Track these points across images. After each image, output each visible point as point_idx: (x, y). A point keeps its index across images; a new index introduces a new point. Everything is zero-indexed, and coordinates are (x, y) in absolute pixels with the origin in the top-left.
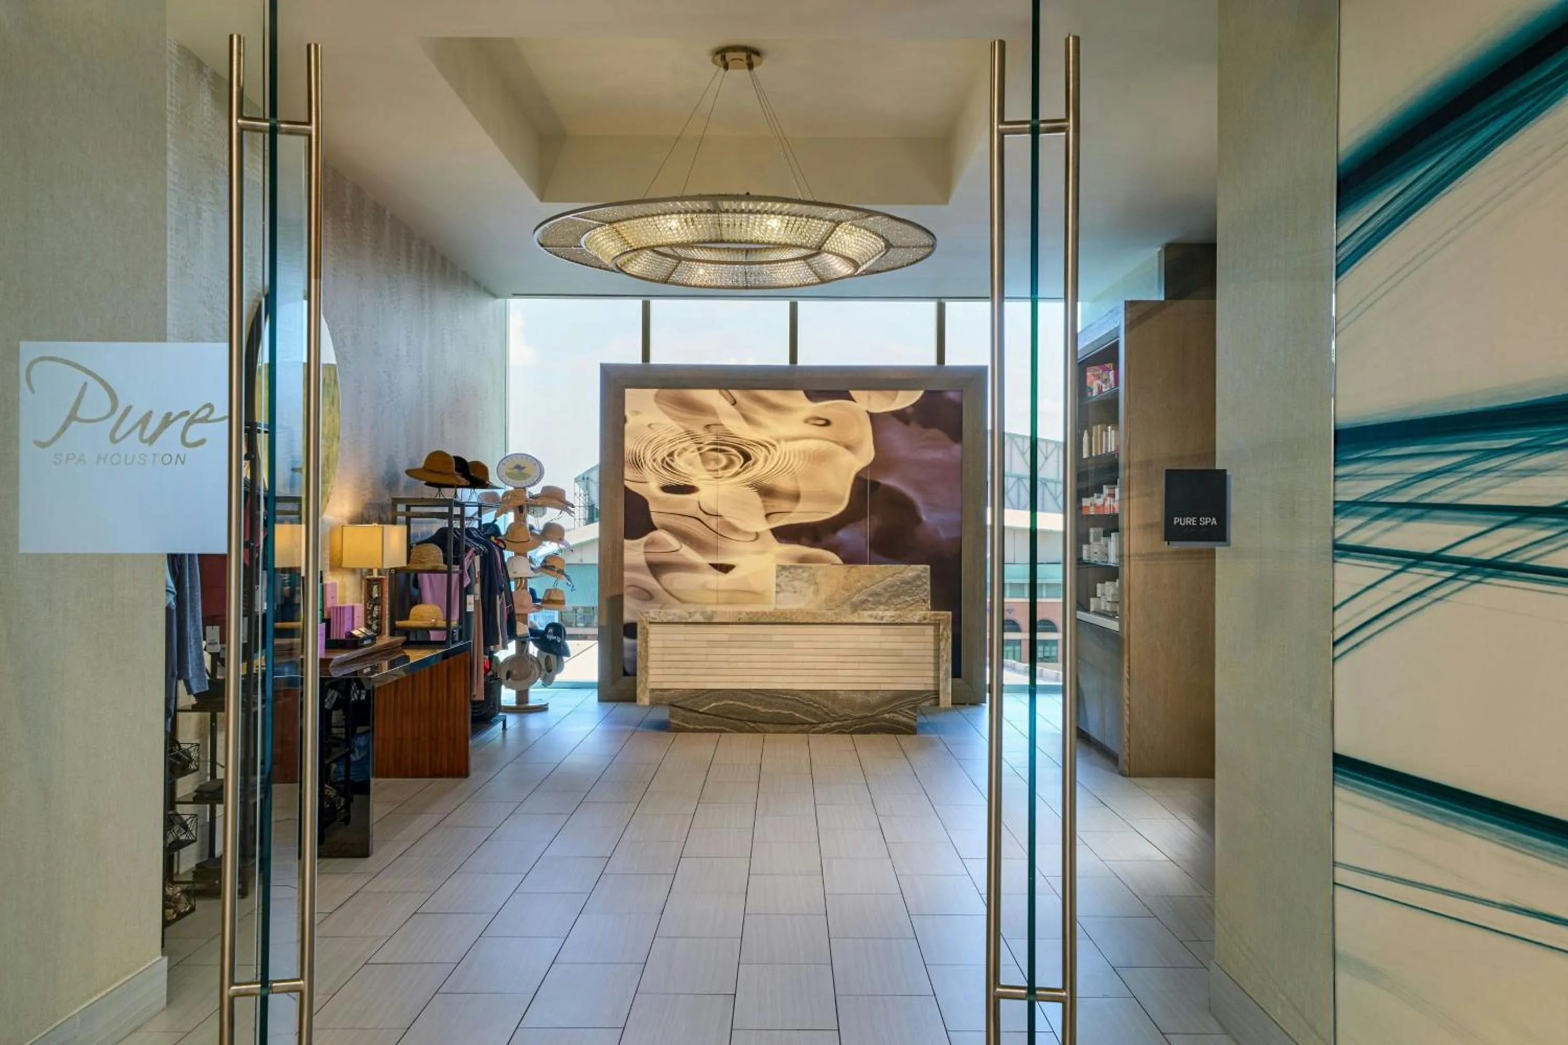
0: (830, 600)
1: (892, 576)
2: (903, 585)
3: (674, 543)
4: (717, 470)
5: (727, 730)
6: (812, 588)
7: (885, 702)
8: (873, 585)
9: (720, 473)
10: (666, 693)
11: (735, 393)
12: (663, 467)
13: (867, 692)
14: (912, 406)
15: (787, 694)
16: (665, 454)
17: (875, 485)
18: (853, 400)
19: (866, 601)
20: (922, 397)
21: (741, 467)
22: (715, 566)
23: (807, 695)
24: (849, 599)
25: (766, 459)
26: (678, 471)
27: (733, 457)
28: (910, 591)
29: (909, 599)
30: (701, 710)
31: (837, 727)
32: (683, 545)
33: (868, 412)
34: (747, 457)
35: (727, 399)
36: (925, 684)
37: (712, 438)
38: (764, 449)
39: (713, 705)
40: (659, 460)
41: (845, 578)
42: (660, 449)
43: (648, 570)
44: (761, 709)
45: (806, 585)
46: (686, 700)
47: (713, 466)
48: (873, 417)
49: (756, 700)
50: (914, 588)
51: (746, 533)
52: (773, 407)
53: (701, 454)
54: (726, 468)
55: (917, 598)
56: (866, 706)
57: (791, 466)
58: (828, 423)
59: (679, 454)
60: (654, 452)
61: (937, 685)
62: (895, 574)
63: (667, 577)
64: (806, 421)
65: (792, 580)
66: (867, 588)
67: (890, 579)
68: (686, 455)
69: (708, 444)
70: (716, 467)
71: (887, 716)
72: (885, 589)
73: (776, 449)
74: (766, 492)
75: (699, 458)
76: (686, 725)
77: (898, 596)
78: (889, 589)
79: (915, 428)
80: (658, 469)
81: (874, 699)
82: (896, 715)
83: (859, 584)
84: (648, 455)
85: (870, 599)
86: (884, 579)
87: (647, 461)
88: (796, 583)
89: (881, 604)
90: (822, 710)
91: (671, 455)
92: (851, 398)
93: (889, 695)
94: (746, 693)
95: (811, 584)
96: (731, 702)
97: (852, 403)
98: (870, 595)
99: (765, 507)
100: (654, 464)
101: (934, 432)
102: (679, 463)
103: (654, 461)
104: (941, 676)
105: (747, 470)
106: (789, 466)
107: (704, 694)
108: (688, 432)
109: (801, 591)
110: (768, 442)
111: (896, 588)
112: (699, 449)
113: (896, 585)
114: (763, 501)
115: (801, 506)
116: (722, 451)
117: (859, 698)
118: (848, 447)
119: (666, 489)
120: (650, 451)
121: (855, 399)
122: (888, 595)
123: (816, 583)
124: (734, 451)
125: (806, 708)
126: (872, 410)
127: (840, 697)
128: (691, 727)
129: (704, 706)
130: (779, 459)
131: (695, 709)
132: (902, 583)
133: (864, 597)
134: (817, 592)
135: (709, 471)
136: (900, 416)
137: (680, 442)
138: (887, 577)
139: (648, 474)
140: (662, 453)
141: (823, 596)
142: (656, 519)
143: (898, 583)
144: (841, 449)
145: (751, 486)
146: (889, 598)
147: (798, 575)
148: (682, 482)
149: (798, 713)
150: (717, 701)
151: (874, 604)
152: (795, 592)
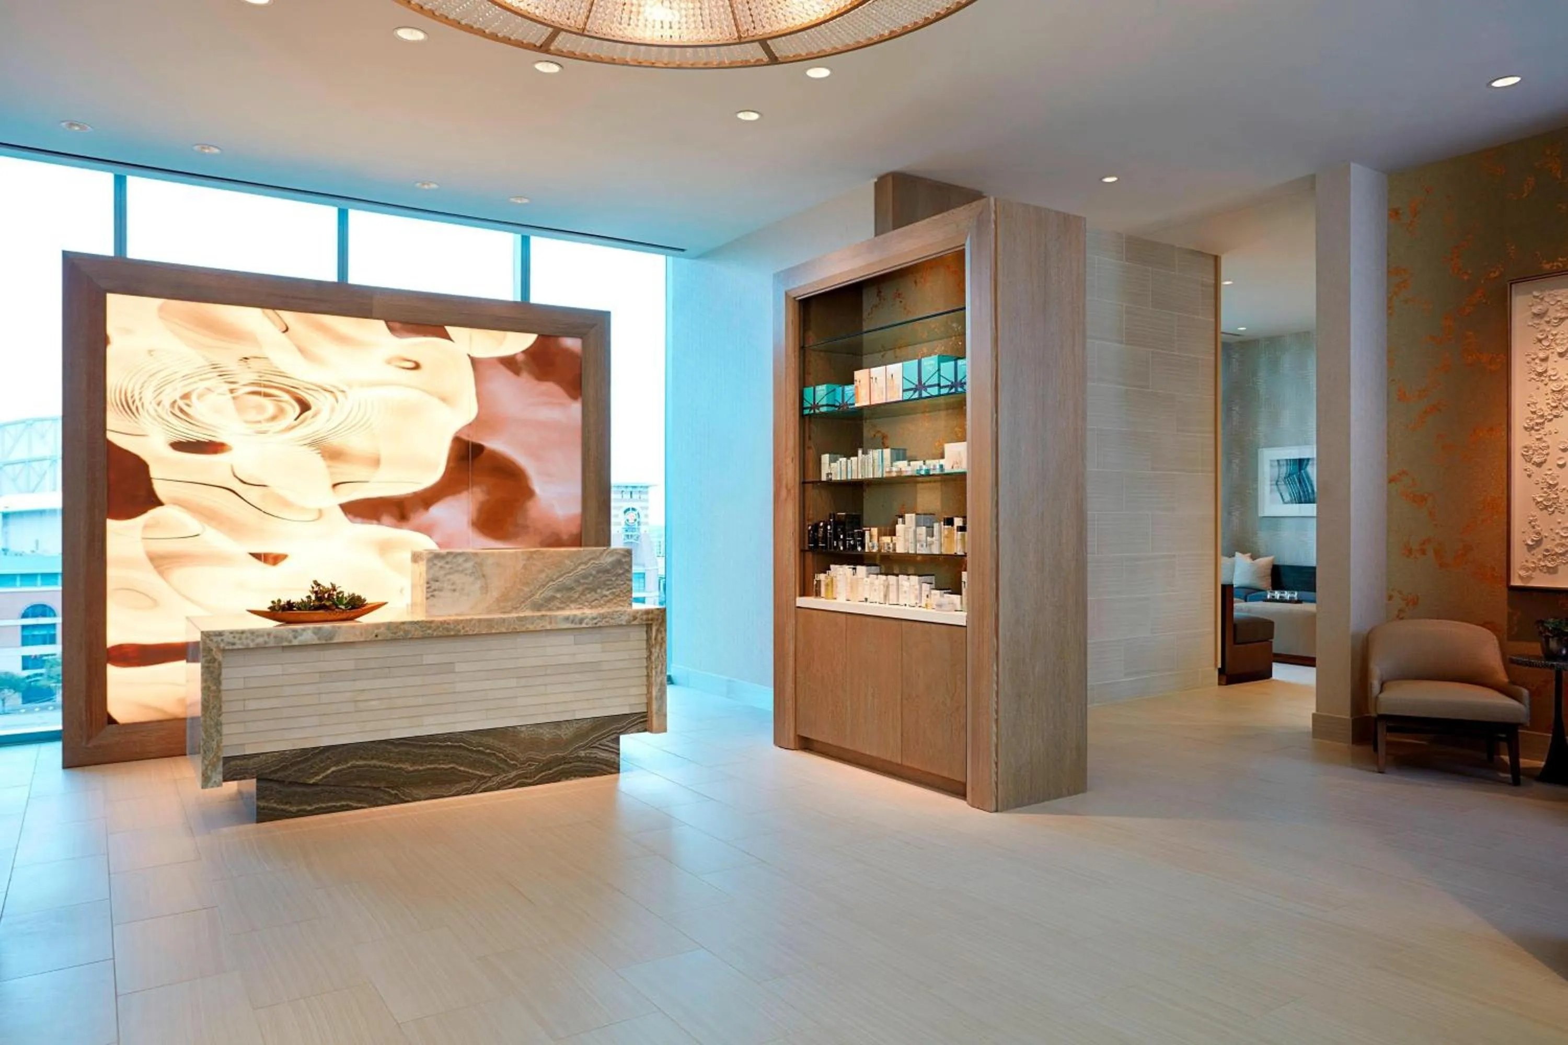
0: (504, 597)
1: (586, 563)
2: (600, 575)
3: (192, 524)
4: (259, 422)
5: (355, 805)
6: (479, 584)
7: (580, 735)
8: (561, 576)
9: (265, 426)
10: (251, 762)
11: (288, 316)
12: (174, 414)
13: (558, 724)
14: (524, 352)
15: (445, 740)
16: (177, 395)
17: (478, 449)
18: (449, 338)
19: (553, 598)
20: (535, 342)
21: (296, 419)
22: (257, 556)
23: (475, 740)
24: (530, 597)
25: (333, 410)
26: (198, 421)
27: (283, 405)
28: (609, 583)
29: (607, 593)
30: (312, 782)
31: (518, 777)
32: (206, 526)
33: (469, 356)
34: (305, 406)
35: (274, 323)
36: (630, 705)
37: (254, 377)
38: (327, 394)
39: (333, 769)
40: (167, 403)
41: (525, 567)
42: (168, 389)
43: (150, 566)
44: (408, 767)
45: (471, 579)
46: (284, 768)
47: (252, 415)
48: (474, 362)
49: (399, 753)
50: (614, 579)
51: (303, 509)
52: (342, 339)
53: (234, 398)
54: (274, 418)
55: (617, 591)
56: (556, 743)
57: (368, 420)
58: (417, 366)
59: (200, 396)
60: (159, 390)
61: (649, 704)
62: (590, 560)
63: (179, 574)
64: (389, 362)
65: (449, 574)
66: (554, 581)
67: (583, 567)
68: (212, 397)
69: (245, 385)
70: (260, 418)
71: (582, 753)
72: (577, 581)
73: (346, 397)
74: (333, 455)
75: (231, 402)
76: (287, 807)
77: (594, 590)
78: (582, 581)
79: (526, 379)
80: (166, 417)
81: (566, 733)
82: (595, 751)
83: (543, 576)
84: (148, 396)
85: (559, 595)
86: (576, 567)
87: (146, 404)
88: (455, 577)
89: (572, 602)
90: (497, 757)
91: (186, 396)
92: (447, 336)
93: (586, 725)
94: (384, 745)
95: (477, 578)
96: (361, 763)
97: (451, 342)
98: (558, 591)
99: (332, 474)
100: (159, 409)
101: (550, 387)
102: (198, 409)
103: (159, 404)
104: (654, 694)
105: (305, 424)
106: (365, 419)
107: (315, 755)
108: (215, 367)
109: (463, 589)
110: (335, 387)
111: (591, 578)
112: (232, 391)
113: (591, 575)
114: (329, 467)
115: (383, 473)
116: (267, 395)
117: (547, 734)
118: (444, 399)
119: (179, 446)
120: (152, 389)
121: (452, 337)
122: (580, 589)
123: (484, 576)
124: (286, 397)
125: (474, 756)
126: (477, 354)
127: (522, 735)
128: (294, 809)
129: (317, 774)
130: (350, 412)
131: (301, 781)
132: (598, 572)
133: (551, 593)
134: (485, 589)
135: (247, 422)
136: (509, 363)
137: (201, 380)
138: (579, 565)
139: (146, 422)
140: (172, 394)
141: (495, 594)
142: (160, 488)
143: (594, 573)
144: (436, 401)
145: (311, 444)
146: (583, 594)
147: (459, 565)
148: (203, 437)
149: (461, 765)
150: (337, 763)
151: (562, 602)
152: (454, 590)
